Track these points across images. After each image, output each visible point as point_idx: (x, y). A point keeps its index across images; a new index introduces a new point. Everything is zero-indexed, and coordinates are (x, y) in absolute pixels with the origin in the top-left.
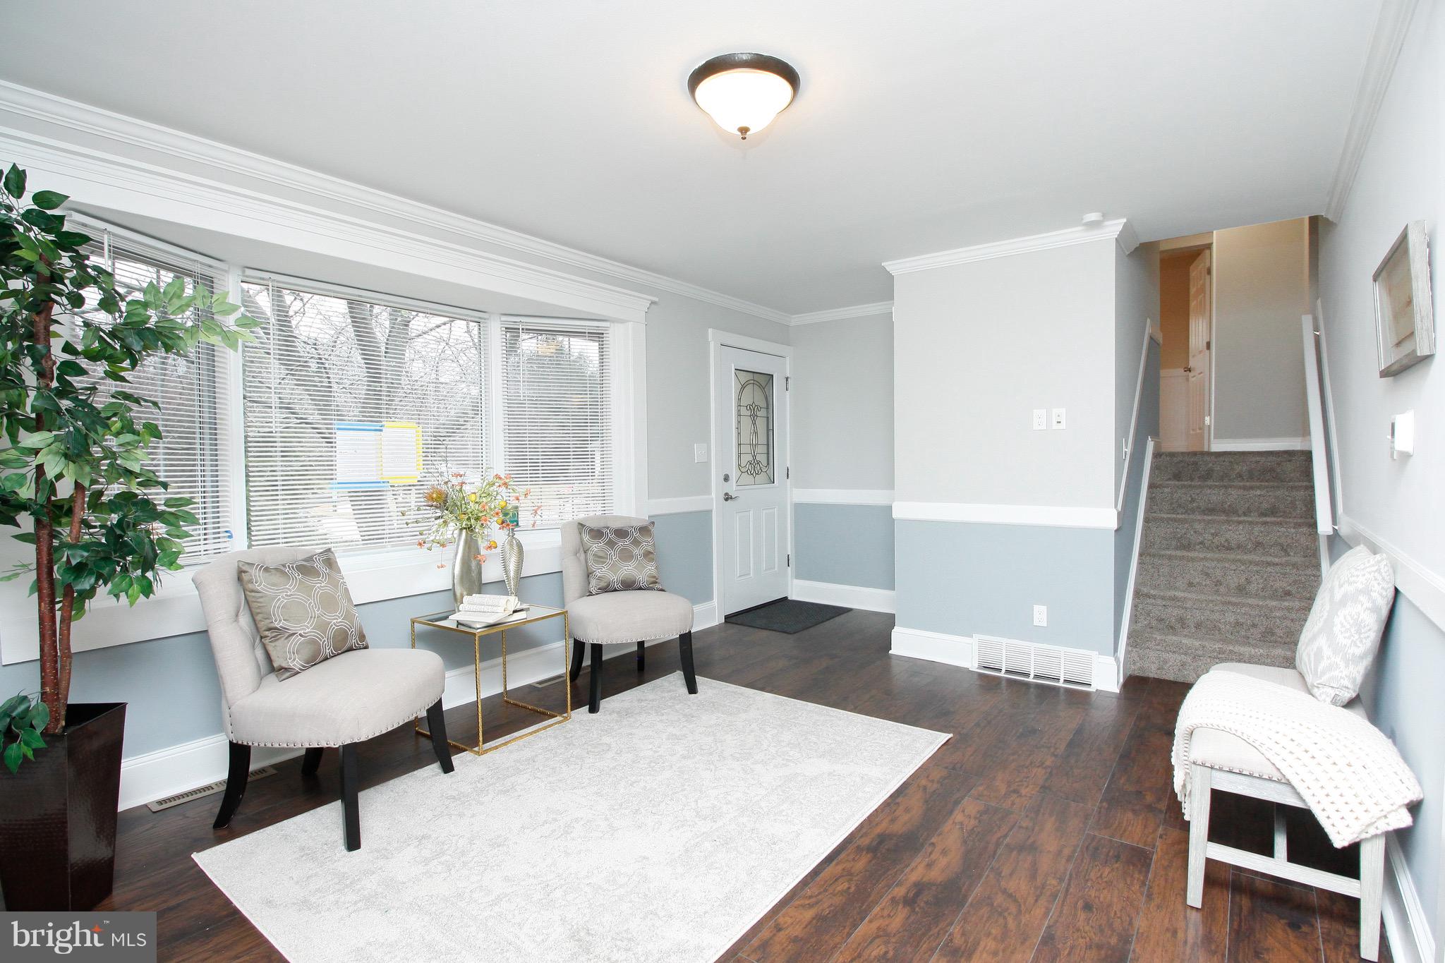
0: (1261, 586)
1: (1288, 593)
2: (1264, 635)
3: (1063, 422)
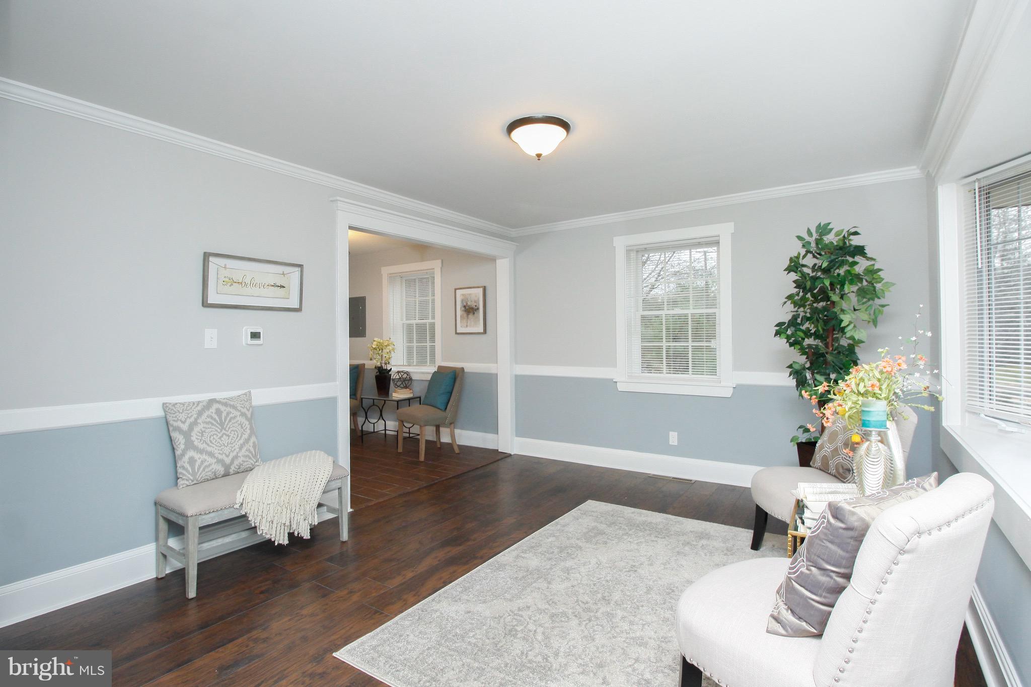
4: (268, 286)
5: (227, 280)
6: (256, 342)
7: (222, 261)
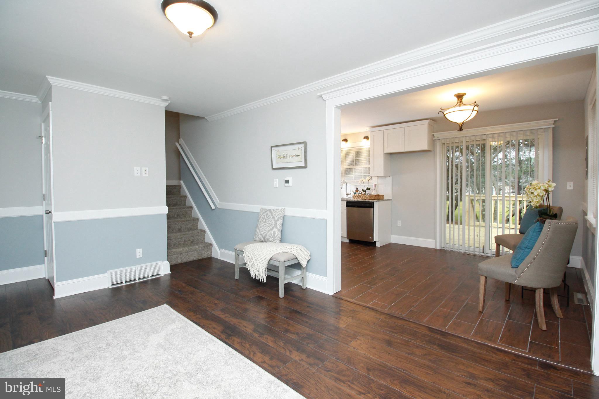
0: (184, 228)
1: (191, 229)
2: (192, 242)
3: (147, 173)
4: (293, 156)
5: (279, 157)
6: (287, 185)
7: (277, 149)
